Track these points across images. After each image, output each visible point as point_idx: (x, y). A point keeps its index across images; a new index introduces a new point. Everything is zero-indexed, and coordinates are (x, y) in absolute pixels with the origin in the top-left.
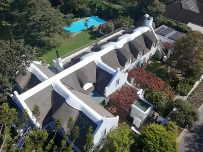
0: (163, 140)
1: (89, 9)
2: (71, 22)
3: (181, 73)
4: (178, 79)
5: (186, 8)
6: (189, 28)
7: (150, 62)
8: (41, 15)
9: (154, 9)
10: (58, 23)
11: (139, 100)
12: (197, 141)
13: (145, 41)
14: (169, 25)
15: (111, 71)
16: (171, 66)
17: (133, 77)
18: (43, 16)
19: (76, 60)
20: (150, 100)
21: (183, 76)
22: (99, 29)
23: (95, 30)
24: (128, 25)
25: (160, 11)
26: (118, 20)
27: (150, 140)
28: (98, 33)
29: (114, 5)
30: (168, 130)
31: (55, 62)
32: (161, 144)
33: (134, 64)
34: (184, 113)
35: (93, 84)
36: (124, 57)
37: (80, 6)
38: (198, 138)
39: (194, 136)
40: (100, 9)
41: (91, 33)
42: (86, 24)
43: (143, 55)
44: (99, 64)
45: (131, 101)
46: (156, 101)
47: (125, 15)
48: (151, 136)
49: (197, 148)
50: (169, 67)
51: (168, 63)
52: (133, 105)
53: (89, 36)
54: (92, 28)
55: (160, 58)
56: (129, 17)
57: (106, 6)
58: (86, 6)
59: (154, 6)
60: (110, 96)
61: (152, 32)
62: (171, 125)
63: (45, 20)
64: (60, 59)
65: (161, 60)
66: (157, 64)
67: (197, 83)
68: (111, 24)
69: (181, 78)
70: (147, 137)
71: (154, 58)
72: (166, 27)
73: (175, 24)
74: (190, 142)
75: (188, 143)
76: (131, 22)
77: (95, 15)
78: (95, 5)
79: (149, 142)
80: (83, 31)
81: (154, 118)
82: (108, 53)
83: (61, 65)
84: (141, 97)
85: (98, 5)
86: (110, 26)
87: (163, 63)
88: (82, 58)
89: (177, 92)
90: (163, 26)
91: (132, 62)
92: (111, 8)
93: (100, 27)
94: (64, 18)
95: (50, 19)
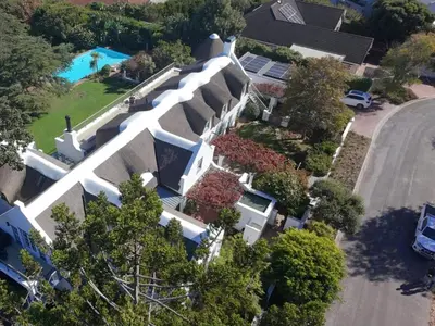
0: (319, 253)
1: (91, 33)
2: (70, 59)
3: (302, 139)
4: (299, 149)
5: (281, 18)
6: (296, 54)
7: (239, 125)
8: (10, 51)
9: (227, 23)
10: (46, 63)
11: (247, 193)
12: (365, 253)
13: (227, 82)
14: (257, 51)
15: (186, 144)
16: (280, 127)
17: (221, 153)
18: (14, 51)
19: (109, 132)
20: (269, 189)
21: (306, 143)
22: (122, 71)
23: (111, 74)
24: (182, 57)
25: (237, 25)
26: (157, 49)
27: (296, 257)
28: (121, 80)
29: (141, 22)
30: (318, 235)
31: (62, 141)
32: (317, 262)
33: (215, 130)
34: (338, 204)
35: (154, 174)
36: (200, 116)
37: (71, 30)
38: (365, 247)
39: (358, 246)
40: (113, 31)
41: (105, 81)
42: (93, 64)
43: (229, 110)
44: (157, 133)
45: (232, 197)
46: (279, 191)
47: (169, 38)
48: (296, 250)
49: (369, 266)
50: (278, 130)
51: (273, 122)
52: (239, 203)
53: (103, 87)
54: (104, 71)
55: (257, 114)
56: (179, 42)
57: (125, 25)
58: (84, 27)
59: (226, 17)
60: (189, 193)
61: (237, 65)
62: (321, 226)
63: (19, 60)
64: (73, 133)
65: (260, 118)
66: (253, 127)
67: (338, 150)
68: (147, 60)
69: (303, 148)
70: (288, 253)
71: (246, 115)
72: (255, 56)
73: (269, 49)
74: (352, 258)
75: (352, 261)
76: (184, 51)
77: (103, 45)
78: (102, 24)
79: (296, 261)
80: (88, 77)
81: (279, 225)
82: (170, 110)
83: (77, 145)
84: (249, 187)
85: (108, 24)
86: (146, 62)
87: (265, 124)
88: (122, 125)
89: (309, 170)
90: (248, 54)
91: (213, 126)
92: (137, 28)
93: (122, 67)
94: (56, 51)
95: (30, 56)
